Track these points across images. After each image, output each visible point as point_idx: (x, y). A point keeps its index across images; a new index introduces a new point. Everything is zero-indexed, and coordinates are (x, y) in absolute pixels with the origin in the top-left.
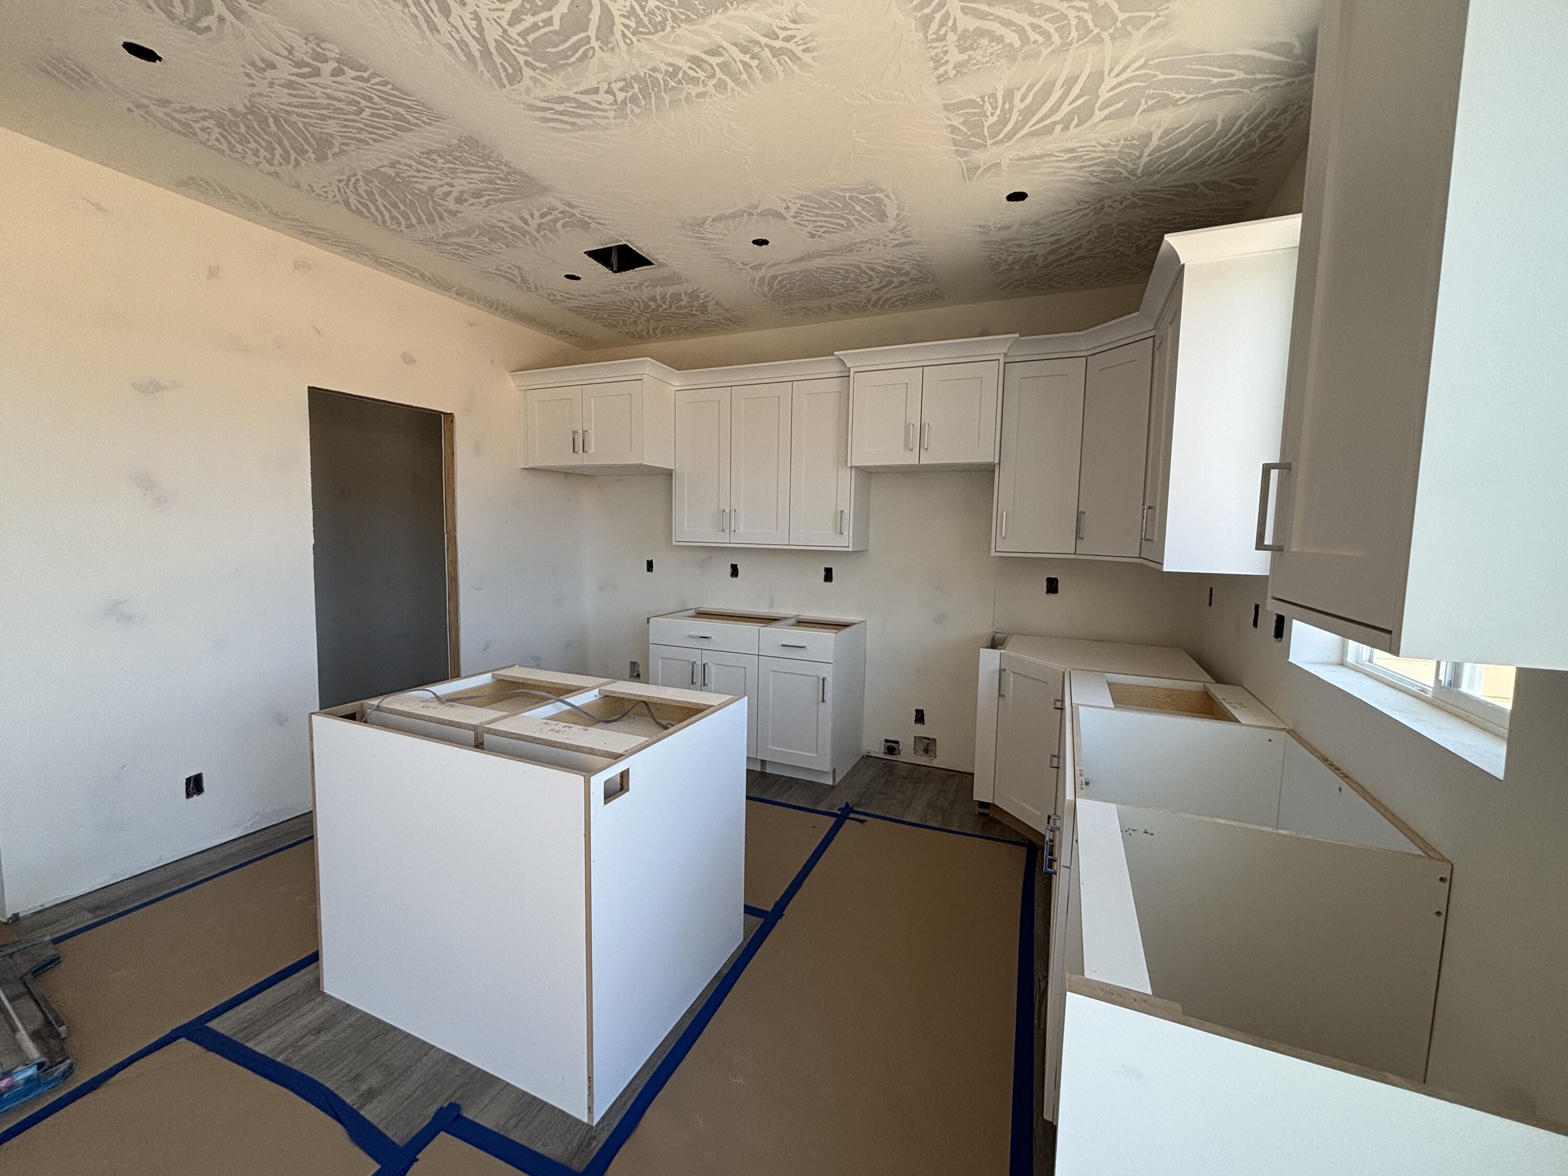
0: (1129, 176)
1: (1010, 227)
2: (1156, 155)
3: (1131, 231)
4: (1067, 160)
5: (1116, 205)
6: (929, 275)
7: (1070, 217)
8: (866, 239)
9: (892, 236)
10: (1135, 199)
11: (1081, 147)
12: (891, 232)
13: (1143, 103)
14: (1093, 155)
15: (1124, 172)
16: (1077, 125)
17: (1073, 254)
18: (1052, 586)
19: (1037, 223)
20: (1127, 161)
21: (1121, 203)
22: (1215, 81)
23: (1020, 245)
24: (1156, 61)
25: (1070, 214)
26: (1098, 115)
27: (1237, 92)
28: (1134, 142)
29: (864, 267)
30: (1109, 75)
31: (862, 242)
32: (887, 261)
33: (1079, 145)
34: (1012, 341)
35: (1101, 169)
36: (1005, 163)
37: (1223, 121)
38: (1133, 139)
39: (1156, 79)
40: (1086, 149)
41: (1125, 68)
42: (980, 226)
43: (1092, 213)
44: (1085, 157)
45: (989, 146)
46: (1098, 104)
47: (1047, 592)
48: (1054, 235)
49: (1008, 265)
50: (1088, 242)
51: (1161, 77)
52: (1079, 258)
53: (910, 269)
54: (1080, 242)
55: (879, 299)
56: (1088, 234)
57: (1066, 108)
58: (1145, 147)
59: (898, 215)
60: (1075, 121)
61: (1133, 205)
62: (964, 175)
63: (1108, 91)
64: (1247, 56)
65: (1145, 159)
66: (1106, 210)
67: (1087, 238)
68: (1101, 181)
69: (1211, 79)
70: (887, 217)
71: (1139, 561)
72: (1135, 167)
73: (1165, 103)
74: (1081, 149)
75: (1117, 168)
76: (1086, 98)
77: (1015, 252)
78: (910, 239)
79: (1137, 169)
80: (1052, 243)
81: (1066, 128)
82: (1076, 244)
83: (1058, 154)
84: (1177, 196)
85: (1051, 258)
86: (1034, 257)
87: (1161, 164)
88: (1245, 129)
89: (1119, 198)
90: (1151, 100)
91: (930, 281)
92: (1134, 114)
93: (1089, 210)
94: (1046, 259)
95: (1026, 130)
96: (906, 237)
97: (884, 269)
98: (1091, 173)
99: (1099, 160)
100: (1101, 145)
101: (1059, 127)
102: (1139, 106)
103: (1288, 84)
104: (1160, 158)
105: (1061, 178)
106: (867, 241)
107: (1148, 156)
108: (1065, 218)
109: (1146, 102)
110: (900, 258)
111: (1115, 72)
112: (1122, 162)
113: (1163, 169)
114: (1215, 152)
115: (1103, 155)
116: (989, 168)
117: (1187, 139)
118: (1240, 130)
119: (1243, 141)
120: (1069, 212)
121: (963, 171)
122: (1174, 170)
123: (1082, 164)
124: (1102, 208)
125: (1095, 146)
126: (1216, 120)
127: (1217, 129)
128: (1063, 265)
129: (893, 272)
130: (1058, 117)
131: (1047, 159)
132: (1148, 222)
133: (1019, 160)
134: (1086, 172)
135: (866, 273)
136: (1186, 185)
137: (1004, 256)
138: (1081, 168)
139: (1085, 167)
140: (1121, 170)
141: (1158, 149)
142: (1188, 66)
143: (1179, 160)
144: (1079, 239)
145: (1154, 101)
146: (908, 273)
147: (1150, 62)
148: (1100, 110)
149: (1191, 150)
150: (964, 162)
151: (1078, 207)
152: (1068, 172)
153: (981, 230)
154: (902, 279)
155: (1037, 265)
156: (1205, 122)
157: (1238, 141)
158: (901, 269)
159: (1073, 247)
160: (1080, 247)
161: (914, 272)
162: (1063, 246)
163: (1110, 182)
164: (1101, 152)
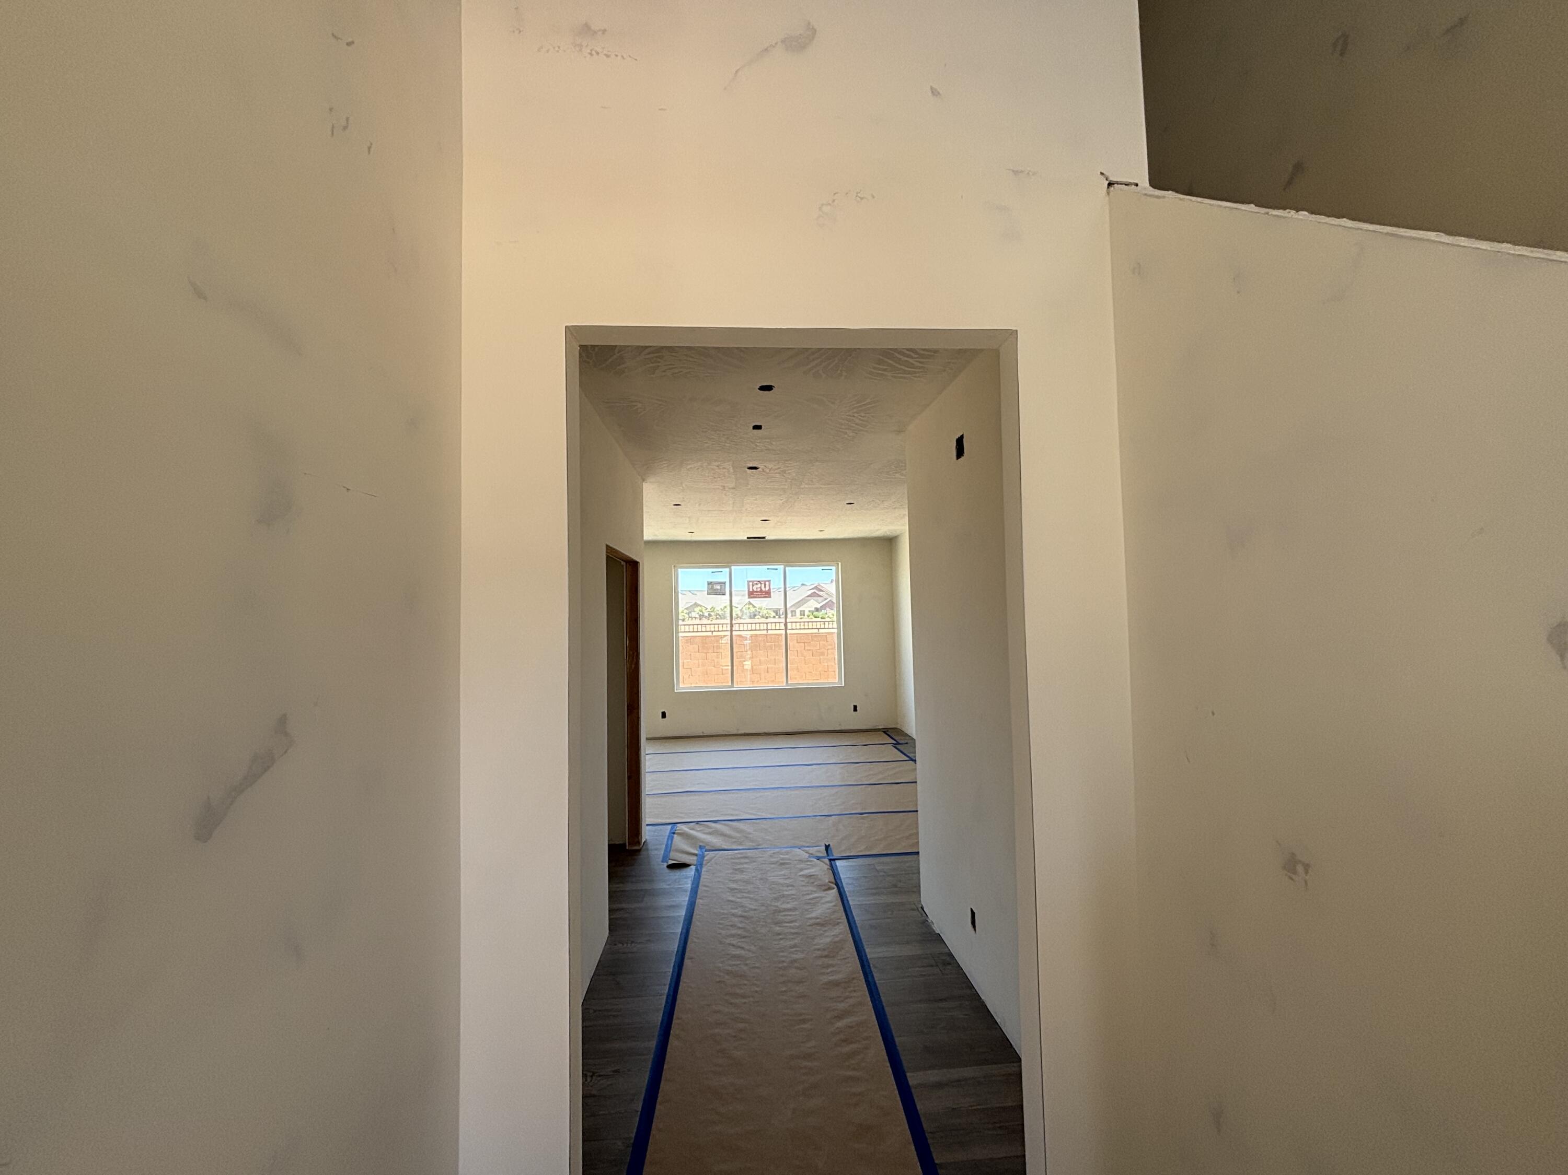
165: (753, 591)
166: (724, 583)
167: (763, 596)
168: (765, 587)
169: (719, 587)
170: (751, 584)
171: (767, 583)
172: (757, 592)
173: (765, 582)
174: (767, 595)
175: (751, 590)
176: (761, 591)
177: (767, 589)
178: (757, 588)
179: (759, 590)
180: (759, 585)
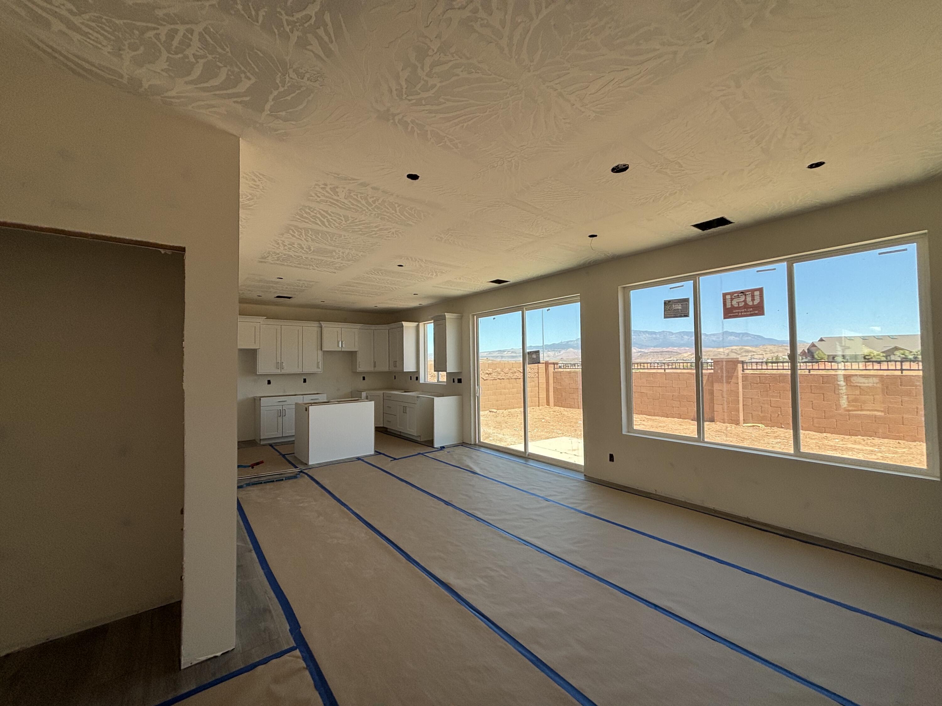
165: (733, 307)
166: (687, 300)
167: (749, 313)
168: (753, 300)
169: (679, 307)
170: (728, 297)
171: (757, 293)
172: (739, 308)
173: (753, 291)
174: (757, 312)
175: (729, 306)
176: (746, 306)
177: (756, 302)
178: (738, 303)
179: (742, 304)
180: (742, 299)
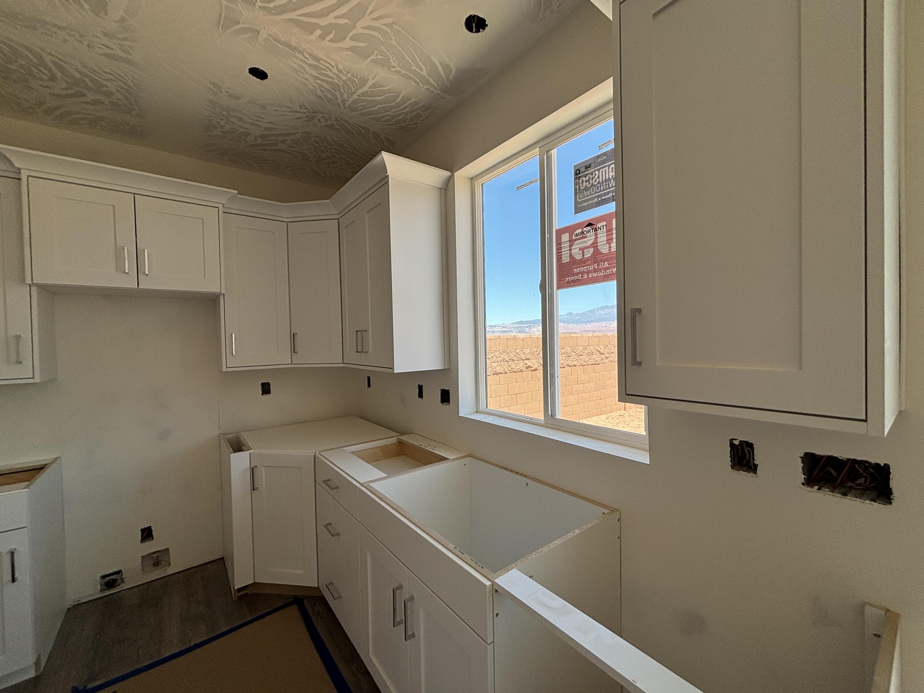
0: (341, 104)
1: (239, 98)
2: (362, 98)
3: (322, 144)
4: (310, 65)
5: (323, 120)
6: (136, 108)
7: (291, 114)
8: (65, 25)
9: (105, 40)
10: (335, 122)
11: (325, 61)
12: (105, 34)
13: (375, 54)
14: (329, 73)
15: (340, 99)
16: (330, 41)
17: (276, 145)
18: (266, 389)
19: (263, 107)
20: (345, 92)
21: (326, 121)
22: (414, 68)
23: (241, 119)
24: (398, 28)
25: (292, 112)
26: (348, 43)
27: (418, 83)
28: (356, 80)
29: (47, 59)
30: (369, 14)
31: (55, 25)
32: (85, 67)
33: (324, 58)
34: (231, 195)
35: (328, 87)
36: (264, 34)
37: (403, 96)
38: (357, 78)
39: (391, 41)
40: (327, 65)
41: (380, 18)
42: (213, 84)
43: (306, 119)
44: (323, 71)
45: (257, 7)
46: (351, 34)
47: (262, 394)
48: (271, 123)
49: (223, 132)
50: (291, 140)
51: (394, 42)
52: (279, 150)
53: (114, 91)
54: (286, 138)
55: (58, 108)
56: (294, 134)
57: (330, 19)
58: (360, 88)
59: (123, 20)
60: (331, 36)
61: (332, 126)
62: (220, 20)
63: (363, 28)
64: (434, 63)
65: (355, 97)
66: (316, 121)
67: (292, 137)
68: (323, 97)
69: (413, 65)
70: (106, 14)
71: (343, 365)
72: (347, 99)
73: (385, 64)
74: (323, 63)
75: (337, 93)
76: (347, 21)
77: (234, 123)
78: (129, 57)
79: (348, 101)
80: (266, 129)
81: (322, 37)
82: (283, 138)
83: (307, 56)
84: (357, 133)
85: (259, 141)
86: (247, 134)
87: (360, 106)
88: (408, 109)
89: (327, 116)
90: (381, 56)
91: (134, 113)
92: (367, 58)
93: (305, 115)
94: (256, 139)
95: (293, 15)
96: (123, 51)
97: (77, 75)
98: (321, 86)
99: (330, 80)
100: (337, 68)
101: (318, 32)
102: (372, 55)
103: (438, 94)
104: (363, 101)
105: (299, 78)
106: (64, 28)
107: (358, 96)
108: (286, 113)
109: (377, 55)
110: (107, 73)
111: (374, 16)
112: (342, 91)
113: (361, 110)
114: (389, 115)
115: (334, 77)
116: (245, 30)
117: (381, 98)
118: (405, 108)
119: (403, 116)
120: (291, 110)
121: (220, 16)
122: (366, 114)
123: (318, 75)
124: (313, 118)
125: (333, 67)
126: (400, 94)
127: (397, 101)
128: (265, 150)
129: (90, 84)
130: (323, 22)
131: (297, 54)
132: (333, 143)
133: (275, 40)
134: (318, 83)
135: (46, 67)
136: (364, 128)
137: (222, 123)
138: (316, 78)
139: (320, 79)
140: (339, 96)
141: (365, 94)
142: (409, 46)
143: (372, 109)
144: (285, 135)
145: (381, 57)
146: (109, 94)
147: (394, 26)
148: (352, 39)
149: (379, 106)
150: (226, 6)
151: (299, 109)
152: (307, 76)
153: (212, 87)
154: (102, 98)
155: (246, 142)
156: (395, 92)
157: (401, 114)
158: (102, 85)
159: (280, 139)
160: (284, 141)
161: (118, 96)
162: (273, 135)
163: (328, 101)
164: (335, 74)
